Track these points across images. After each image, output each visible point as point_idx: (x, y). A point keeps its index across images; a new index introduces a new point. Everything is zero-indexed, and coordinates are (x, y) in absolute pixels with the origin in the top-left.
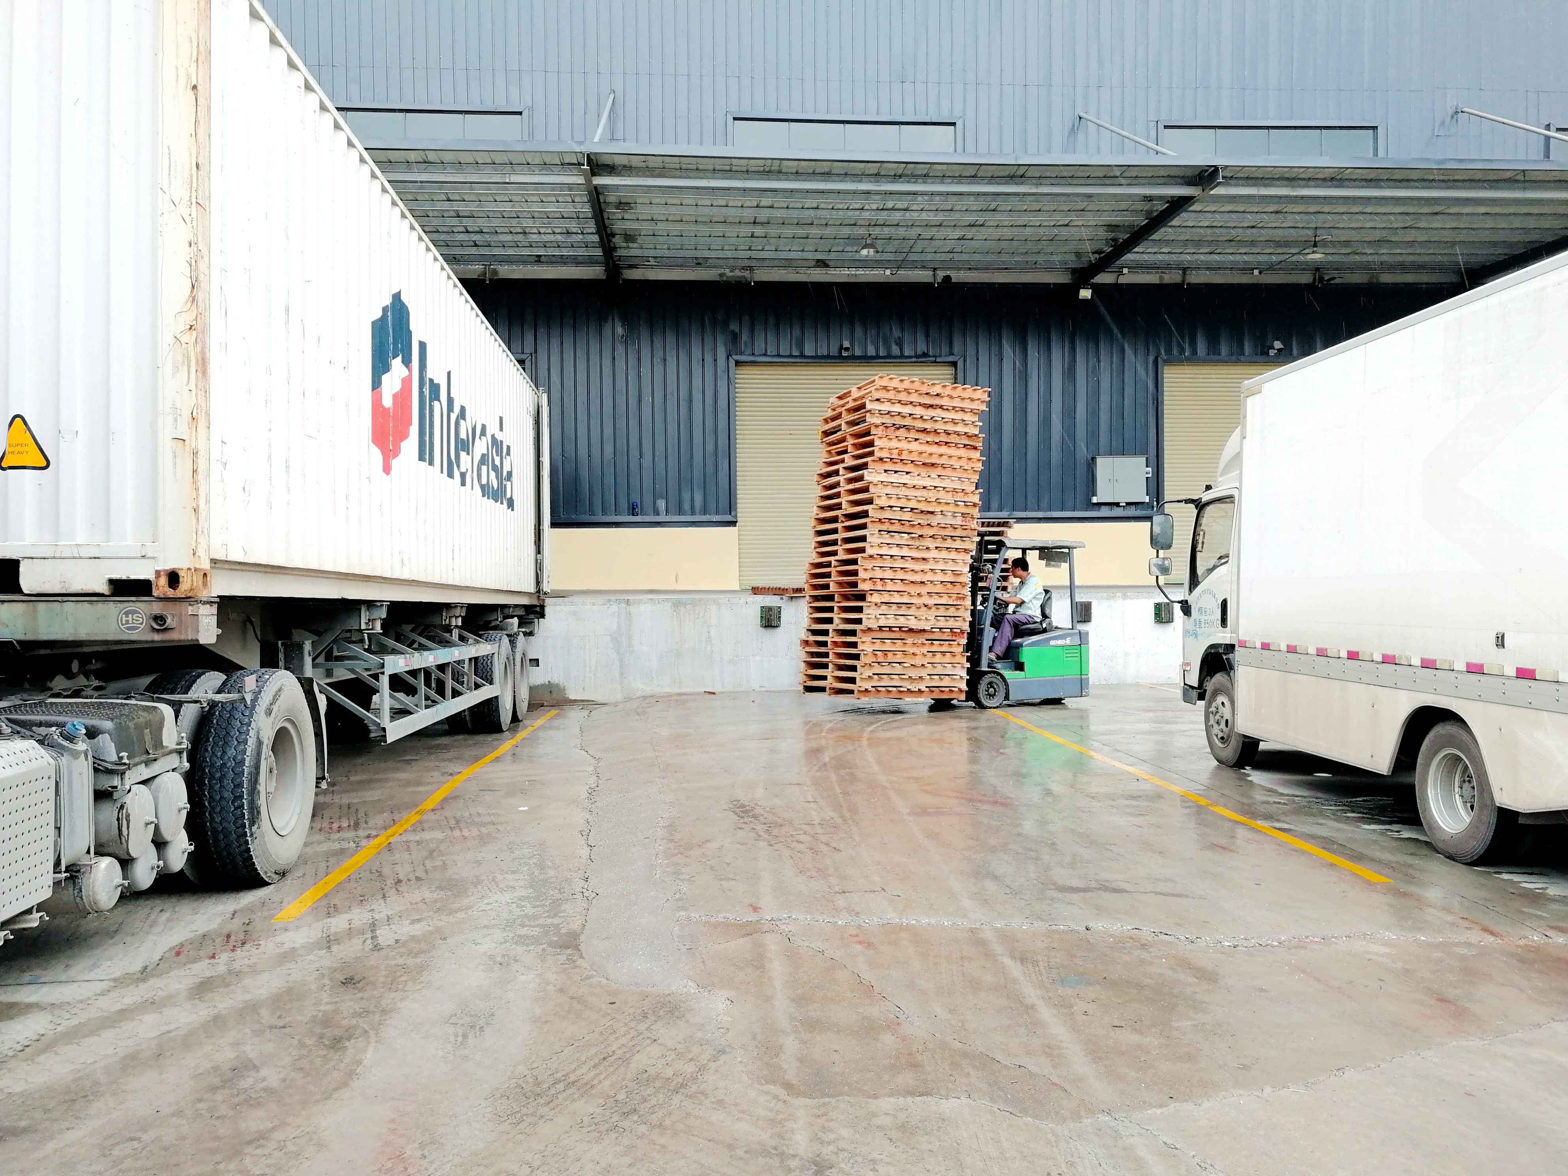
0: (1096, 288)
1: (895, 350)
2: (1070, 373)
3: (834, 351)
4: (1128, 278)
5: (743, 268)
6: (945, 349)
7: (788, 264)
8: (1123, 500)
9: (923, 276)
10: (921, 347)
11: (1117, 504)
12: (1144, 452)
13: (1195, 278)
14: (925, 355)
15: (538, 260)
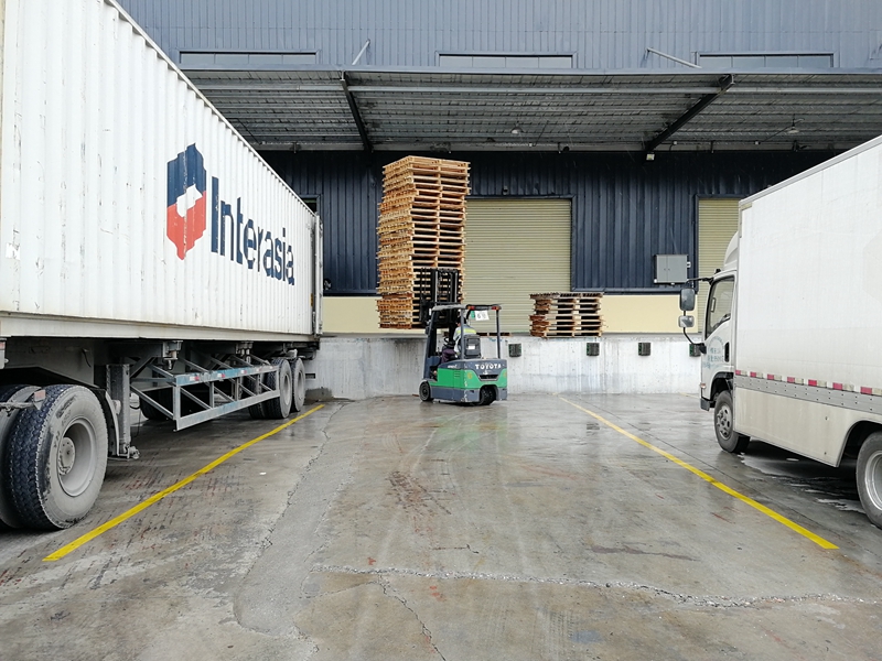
0: (656, 153)
1: (535, 191)
2: (641, 205)
3: (498, 192)
4: (677, 147)
5: (445, 143)
6: (565, 191)
7: (471, 140)
8: (673, 282)
9: (552, 147)
10: (551, 190)
11: (670, 284)
12: (686, 252)
13: (718, 147)
14: (553, 194)
15: (324, 139)
